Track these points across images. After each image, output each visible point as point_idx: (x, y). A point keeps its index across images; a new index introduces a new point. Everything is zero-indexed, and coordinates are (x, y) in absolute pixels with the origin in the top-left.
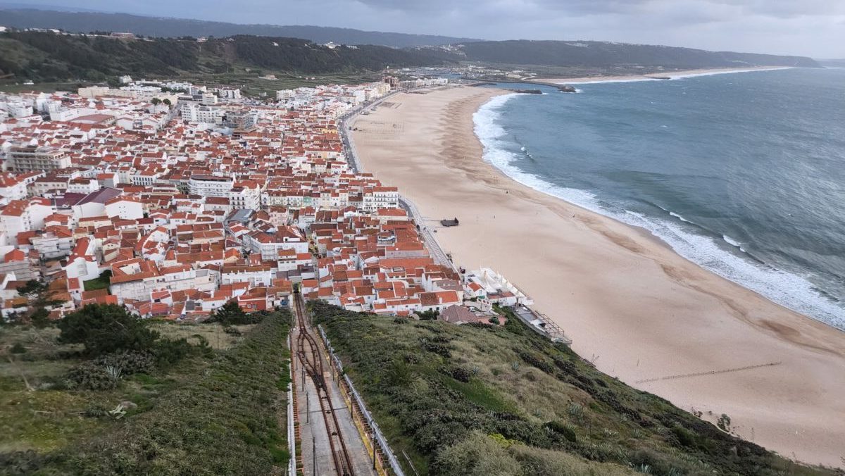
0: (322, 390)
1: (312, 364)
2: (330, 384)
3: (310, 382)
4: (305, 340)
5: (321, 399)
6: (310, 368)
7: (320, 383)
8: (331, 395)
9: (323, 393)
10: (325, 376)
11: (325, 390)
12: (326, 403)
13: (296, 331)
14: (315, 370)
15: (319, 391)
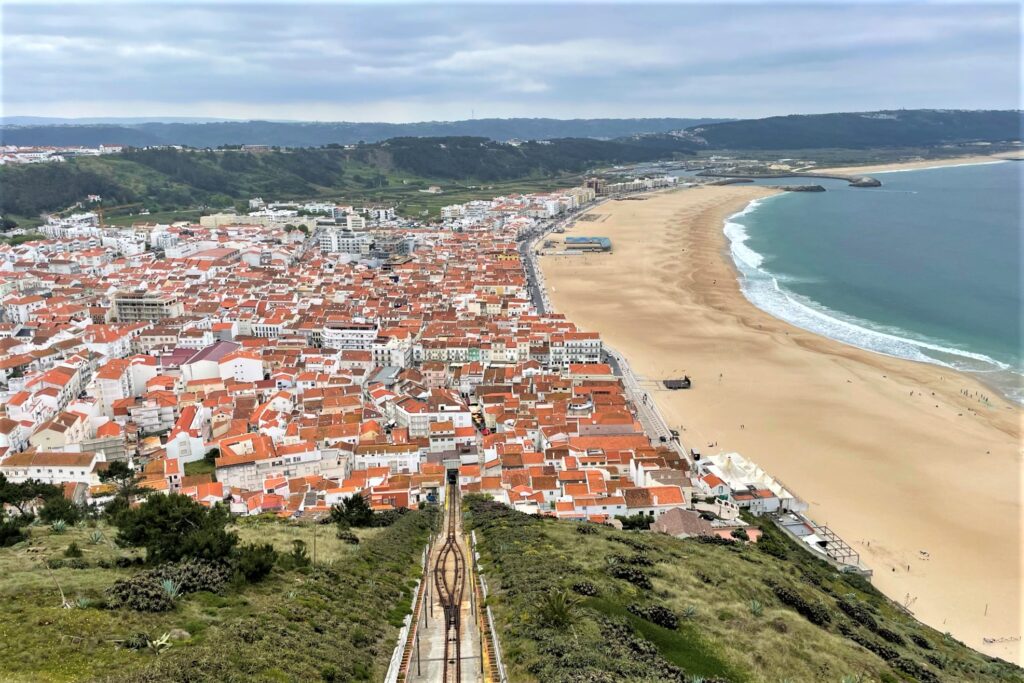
0: (452, 628)
1: (450, 588)
2: (466, 619)
3: (439, 615)
4: (451, 553)
5: (447, 641)
6: (445, 595)
7: (453, 618)
8: (462, 637)
9: (452, 632)
10: (462, 608)
11: (457, 628)
12: (452, 648)
13: (442, 539)
14: (451, 597)
15: (448, 629)
